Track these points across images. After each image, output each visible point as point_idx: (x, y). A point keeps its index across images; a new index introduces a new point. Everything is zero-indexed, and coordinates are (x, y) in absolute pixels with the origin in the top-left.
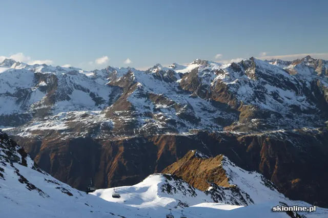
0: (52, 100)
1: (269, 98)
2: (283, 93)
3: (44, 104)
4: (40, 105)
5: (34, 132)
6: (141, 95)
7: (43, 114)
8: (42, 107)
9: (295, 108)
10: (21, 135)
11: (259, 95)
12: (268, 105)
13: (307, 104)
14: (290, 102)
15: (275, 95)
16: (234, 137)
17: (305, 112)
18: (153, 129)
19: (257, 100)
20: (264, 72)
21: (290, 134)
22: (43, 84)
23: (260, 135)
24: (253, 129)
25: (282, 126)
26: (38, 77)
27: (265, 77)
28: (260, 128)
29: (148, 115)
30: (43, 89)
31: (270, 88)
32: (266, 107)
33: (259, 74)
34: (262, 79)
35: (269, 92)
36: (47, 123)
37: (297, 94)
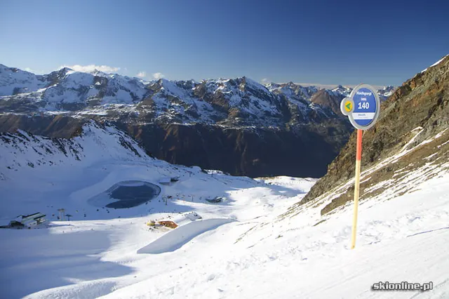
0: (101, 95)
1: (251, 105)
2: (262, 103)
3: (96, 97)
4: (93, 98)
5: (83, 115)
6: (163, 96)
7: (94, 104)
8: (94, 99)
9: (268, 113)
10: (73, 116)
11: (245, 102)
12: (250, 110)
13: (276, 111)
14: (265, 109)
15: (256, 103)
16: (220, 129)
17: (274, 116)
18: (165, 119)
19: (243, 105)
20: (251, 87)
21: (258, 129)
22: (98, 83)
23: (238, 128)
24: (235, 125)
25: (255, 124)
26: (97, 79)
27: (251, 90)
28: (240, 124)
29: (165, 110)
30: (97, 87)
31: (253, 98)
32: (248, 110)
33: (247, 88)
34: (248, 92)
35: (252, 101)
36: (95, 110)
37: (271, 104)
